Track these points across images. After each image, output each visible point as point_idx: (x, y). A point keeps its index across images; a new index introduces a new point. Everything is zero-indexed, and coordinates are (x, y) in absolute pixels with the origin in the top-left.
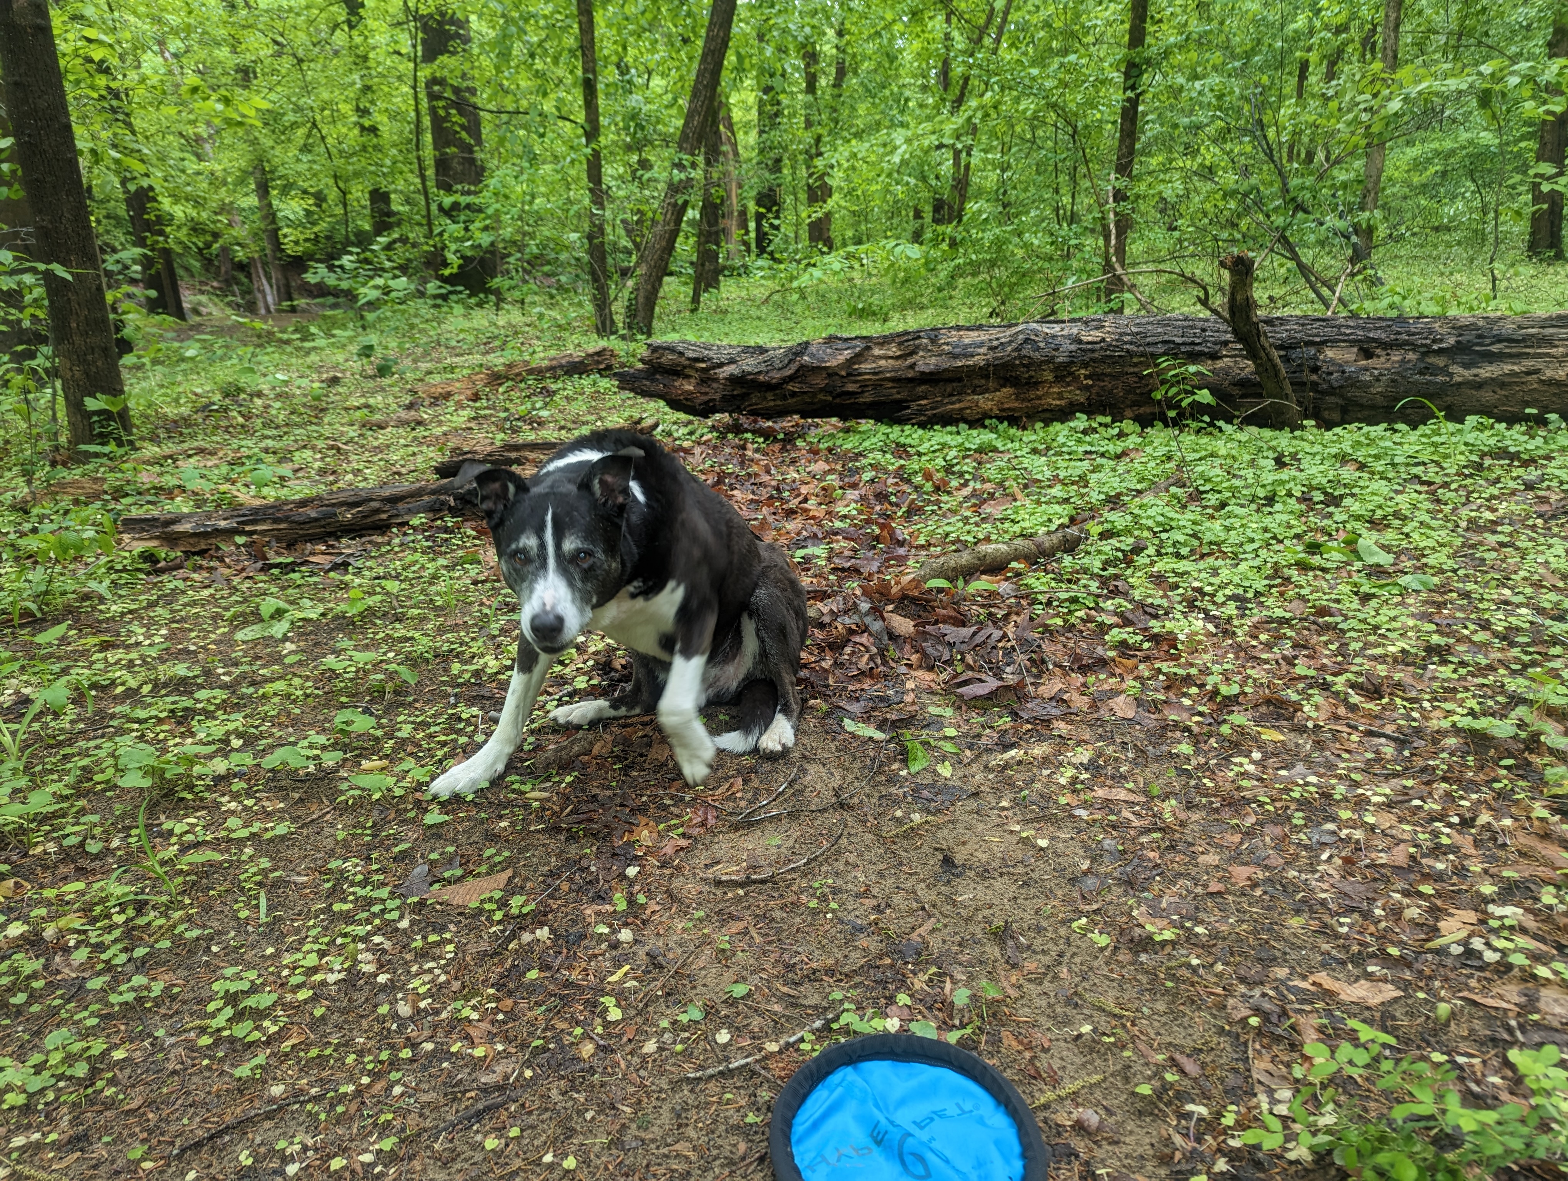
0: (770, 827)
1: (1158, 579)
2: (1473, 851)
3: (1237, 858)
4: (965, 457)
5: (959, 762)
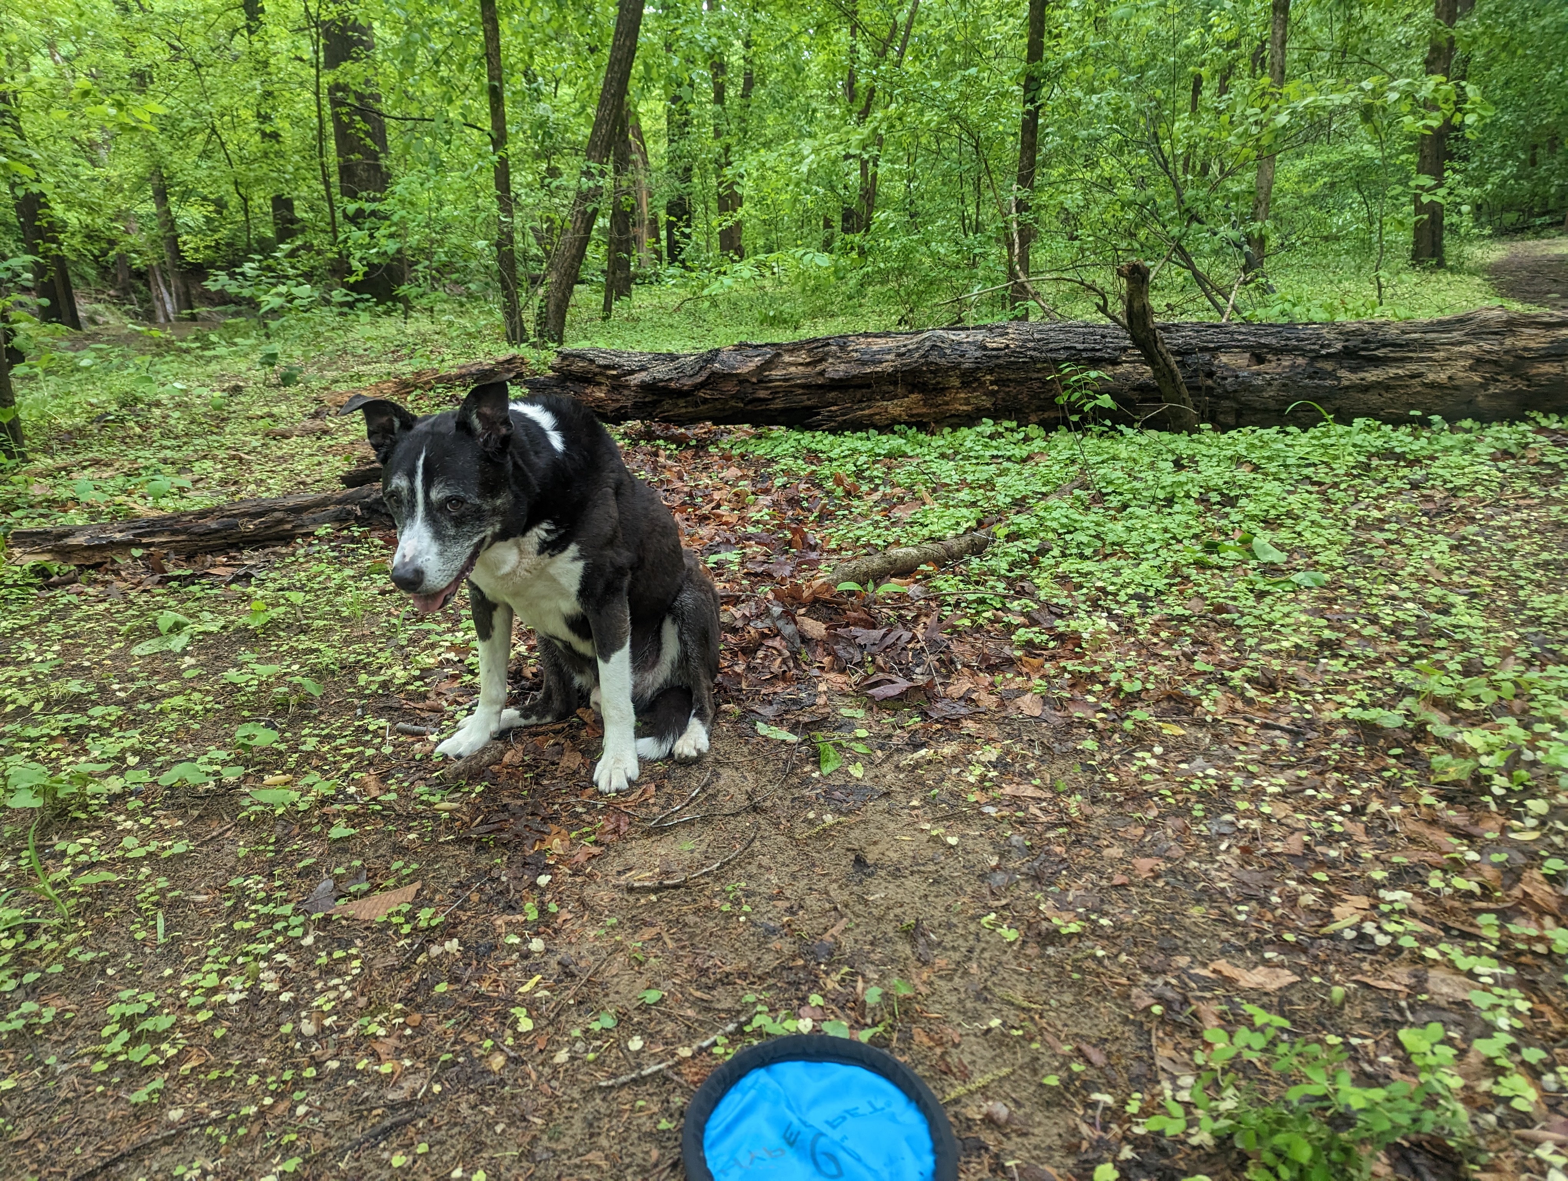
0: (683, 832)
1: (1063, 580)
2: (1364, 839)
3: (1140, 850)
4: (875, 462)
5: (870, 763)
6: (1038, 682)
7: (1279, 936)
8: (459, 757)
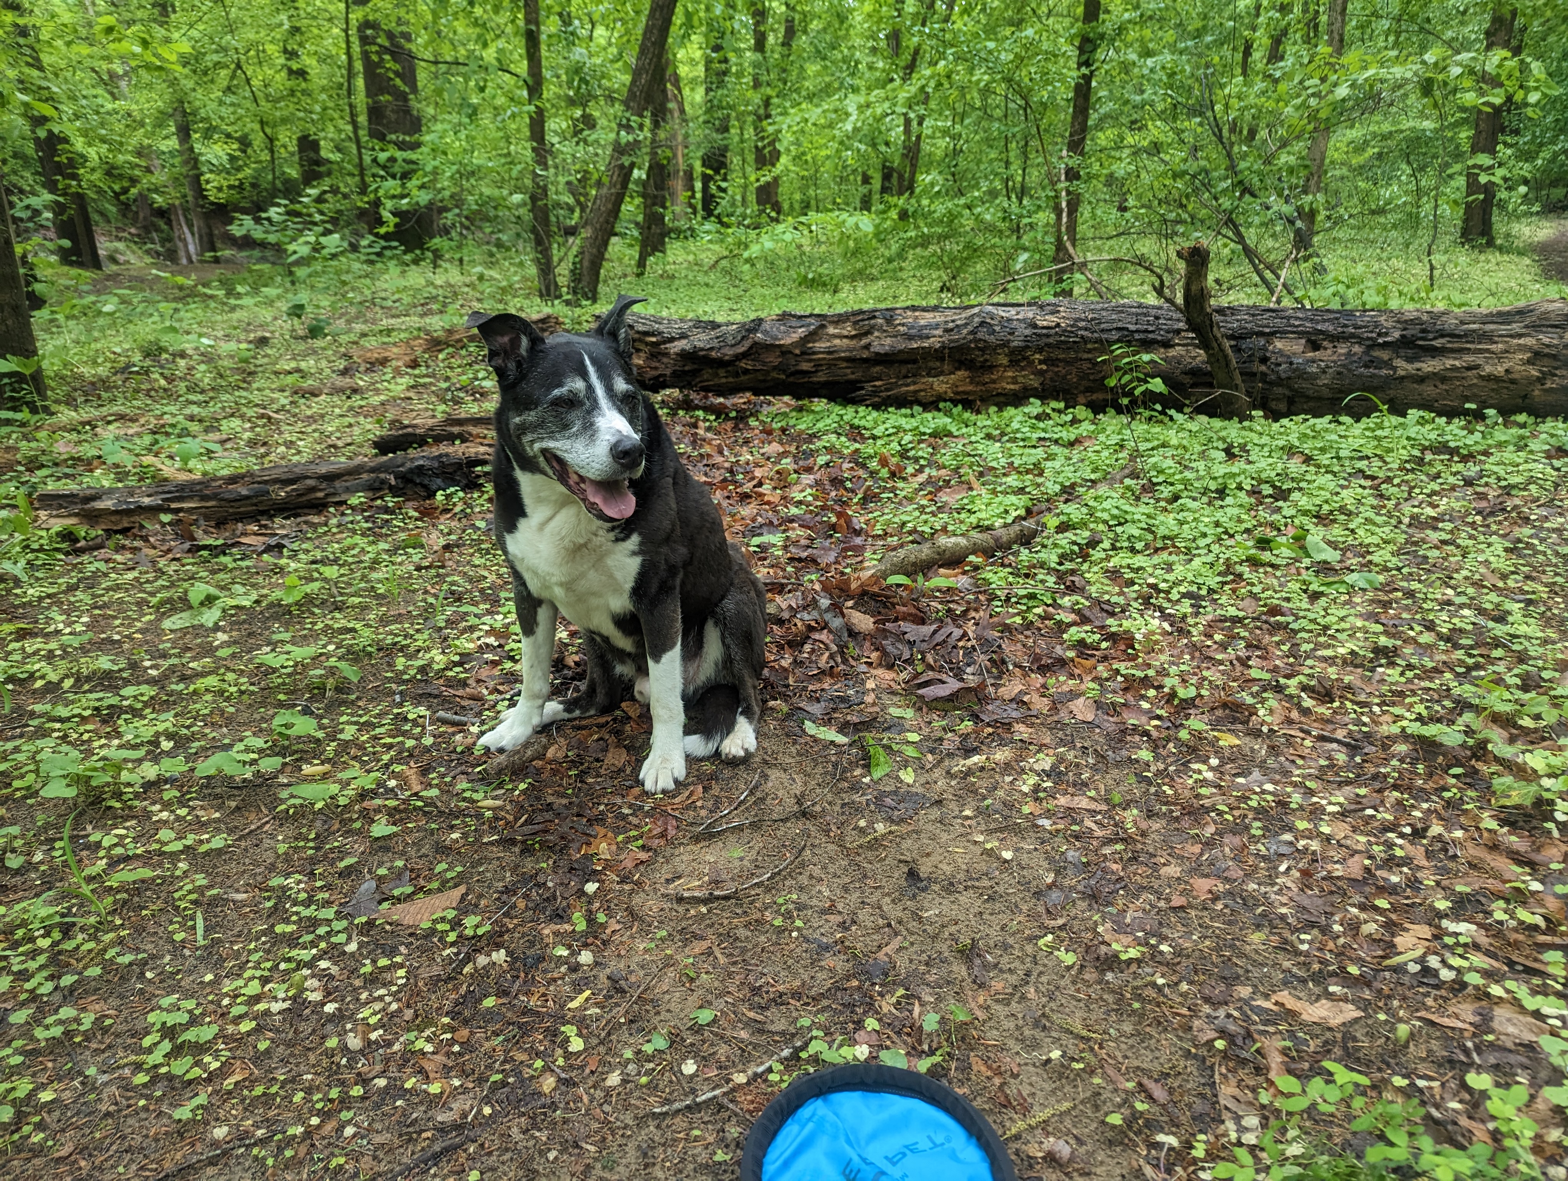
0: (732, 839)
1: (1114, 575)
2: (1425, 863)
3: (1197, 870)
4: (920, 442)
5: (921, 768)
6: (1091, 685)
7: (1343, 969)
8: (501, 750)
